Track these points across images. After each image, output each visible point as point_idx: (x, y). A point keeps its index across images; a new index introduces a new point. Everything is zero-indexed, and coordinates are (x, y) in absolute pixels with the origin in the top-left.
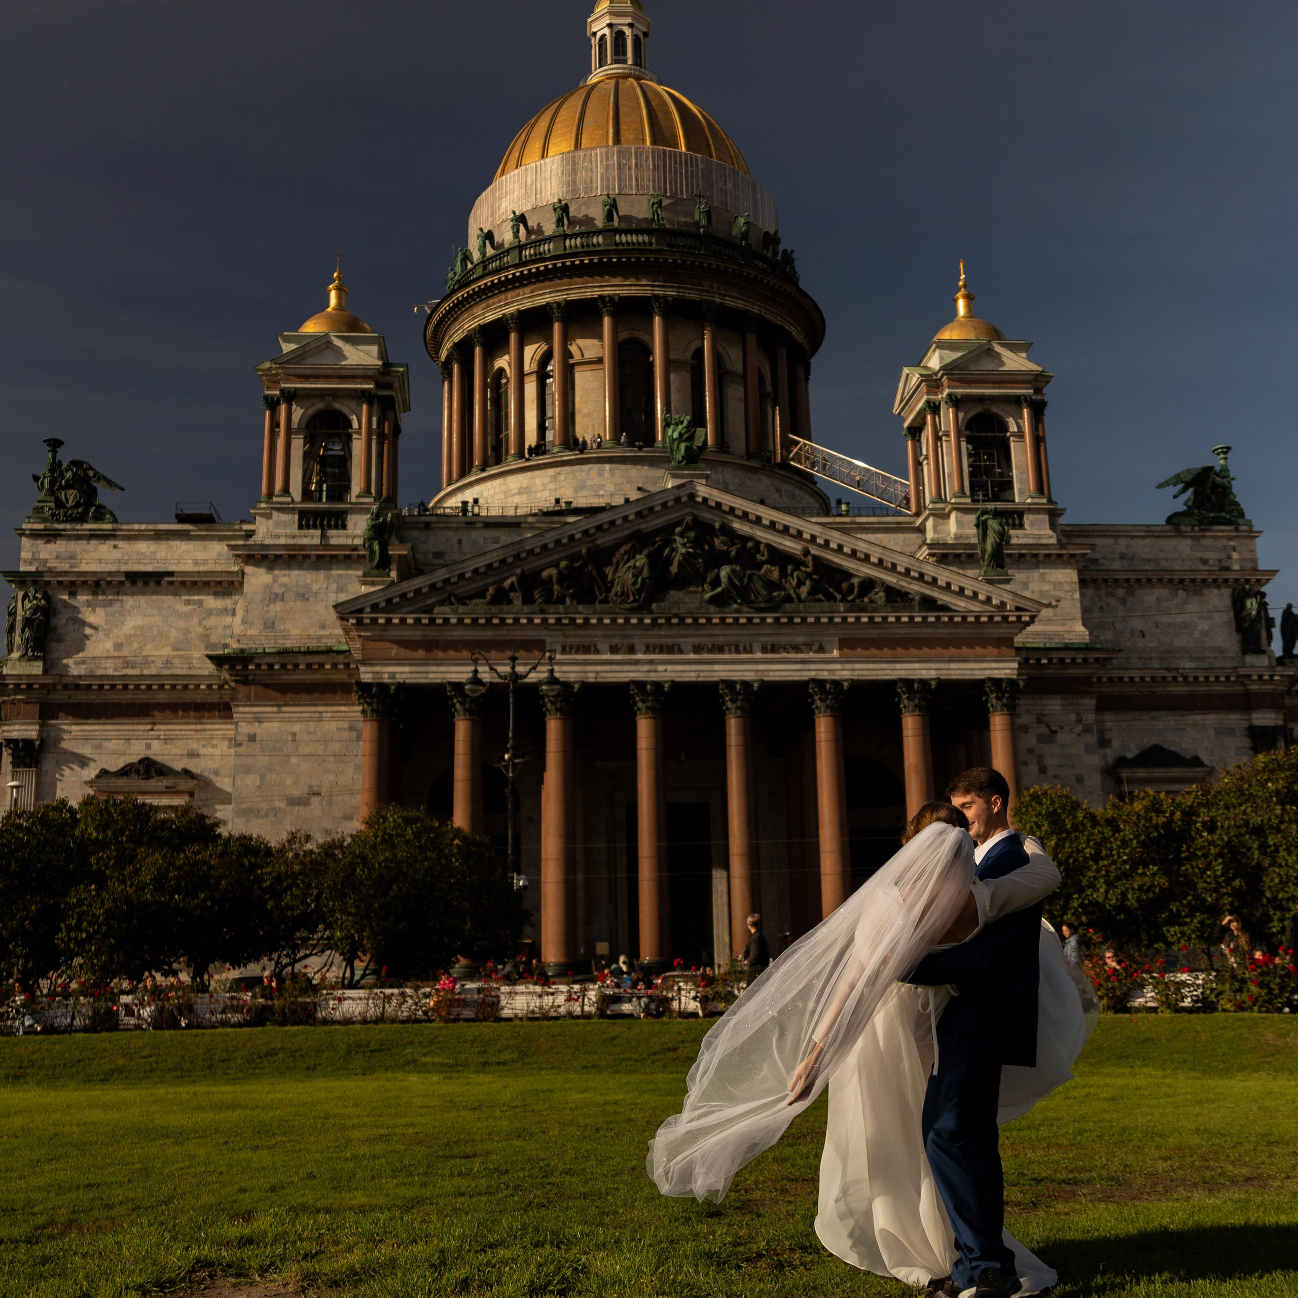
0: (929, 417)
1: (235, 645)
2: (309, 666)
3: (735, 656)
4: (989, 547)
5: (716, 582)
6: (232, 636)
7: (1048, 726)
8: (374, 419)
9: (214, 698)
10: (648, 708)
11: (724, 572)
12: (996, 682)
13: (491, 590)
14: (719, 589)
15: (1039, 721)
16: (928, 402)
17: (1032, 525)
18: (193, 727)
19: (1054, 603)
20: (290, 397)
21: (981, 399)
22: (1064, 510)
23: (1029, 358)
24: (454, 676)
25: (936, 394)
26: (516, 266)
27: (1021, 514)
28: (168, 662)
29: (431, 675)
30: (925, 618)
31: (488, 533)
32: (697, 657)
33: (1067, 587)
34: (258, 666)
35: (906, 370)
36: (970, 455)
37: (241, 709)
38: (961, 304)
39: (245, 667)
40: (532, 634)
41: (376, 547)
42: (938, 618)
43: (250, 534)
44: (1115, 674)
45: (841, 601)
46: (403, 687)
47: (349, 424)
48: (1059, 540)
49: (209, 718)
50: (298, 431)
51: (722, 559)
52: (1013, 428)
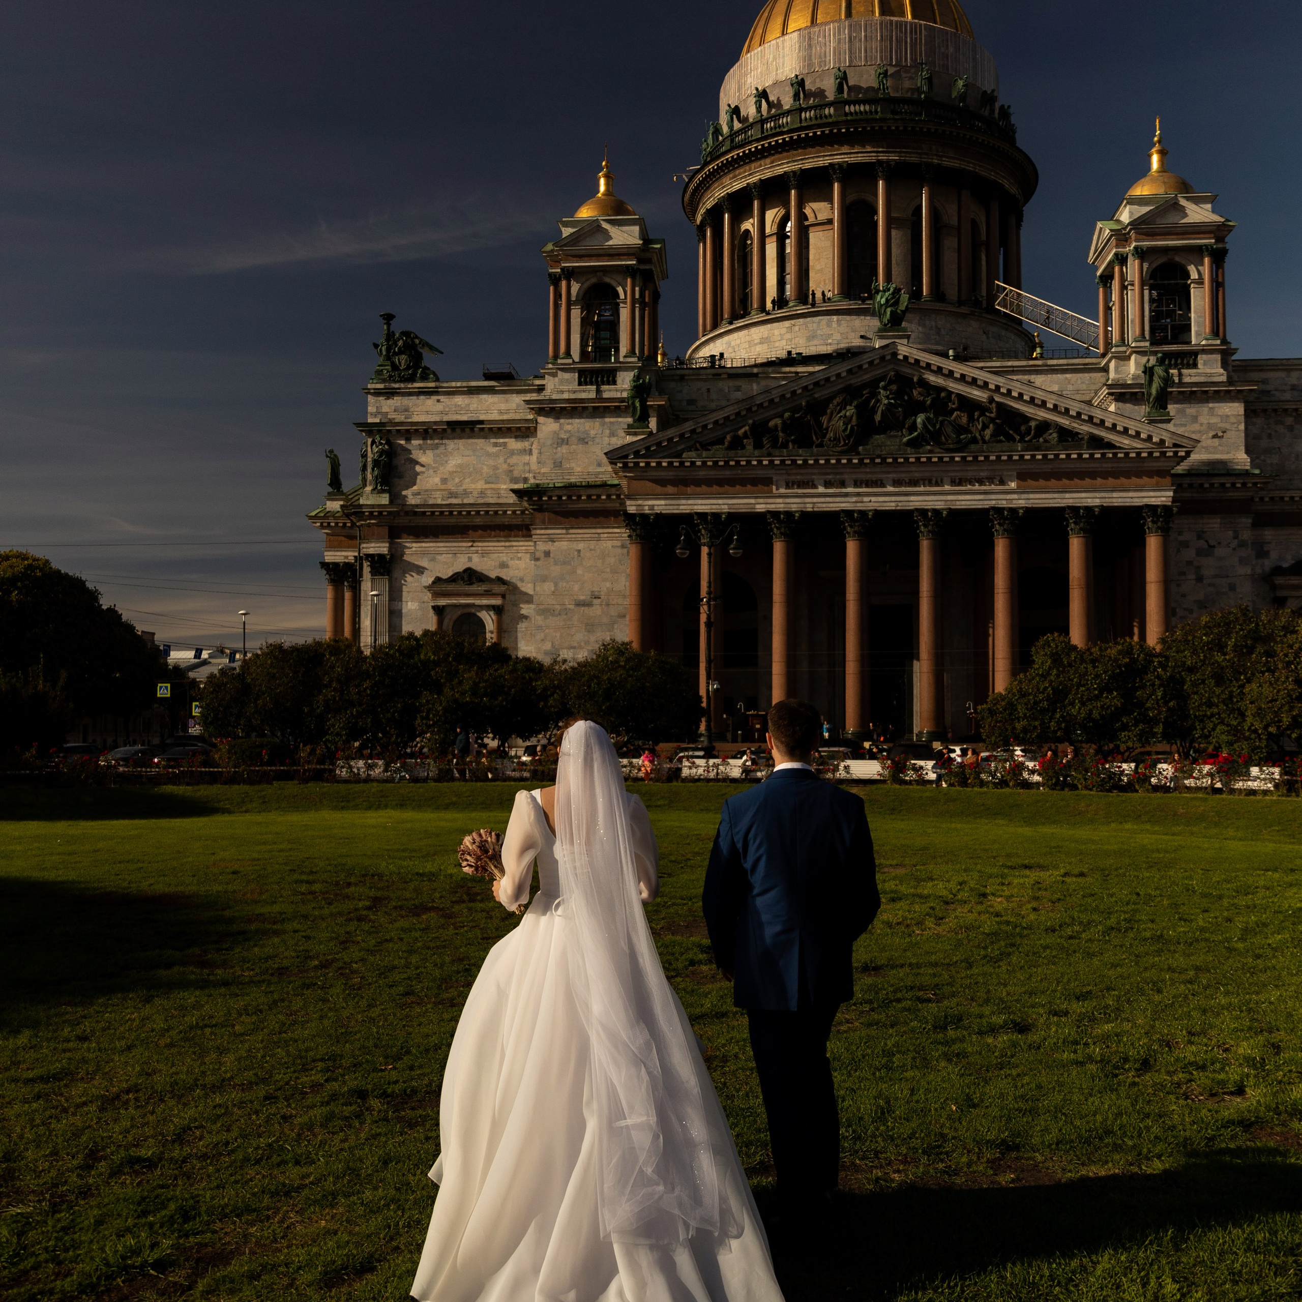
0: (1117, 269)
1: (532, 481)
2: (589, 497)
3: (928, 489)
4: (1154, 392)
5: (913, 427)
6: (529, 472)
7: (1206, 541)
8: (637, 289)
9: (518, 521)
10: (855, 532)
11: (920, 419)
12: (1152, 508)
13: (728, 437)
14: (916, 434)
15: (1199, 537)
16: (1116, 254)
17: (1205, 364)
18: (503, 544)
19: (1220, 434)
20: (569, 274)
21: (1166, 250)
22: (1237, 349)
23: (1214, 211)
24: (699, 507)
25: (1124, 247)
26: (758, 140)
27: (1195, 354)
28: (482, 493)
29: (682, 507)
30: (1092, 455)
31: (731, 383)
32: (897, 490)
33: (1233, 420)
34: (550, 497)
35: (1099, 225)
36: (1152, 301)
37: (538, 532)
38: (1155, 160)
39: (540, 498)
40: (761, 473)
41: (638, 404)
42: (1103, 455)
43: (541, 389)
44: (1277, 494)
45: (1019, 442)
46: (659, 516)
47: (617, 295)
48: (1229, 377)
49: (515, 536)
50: (576, 303)
51: (920, 407)
52: (1194, 275)
